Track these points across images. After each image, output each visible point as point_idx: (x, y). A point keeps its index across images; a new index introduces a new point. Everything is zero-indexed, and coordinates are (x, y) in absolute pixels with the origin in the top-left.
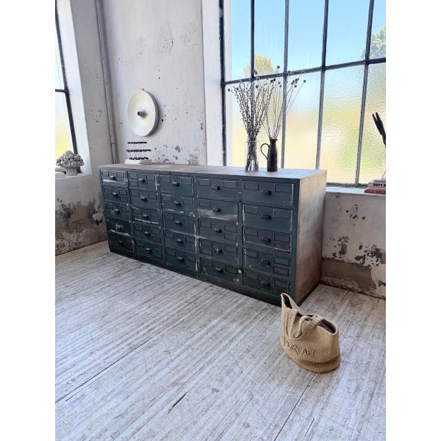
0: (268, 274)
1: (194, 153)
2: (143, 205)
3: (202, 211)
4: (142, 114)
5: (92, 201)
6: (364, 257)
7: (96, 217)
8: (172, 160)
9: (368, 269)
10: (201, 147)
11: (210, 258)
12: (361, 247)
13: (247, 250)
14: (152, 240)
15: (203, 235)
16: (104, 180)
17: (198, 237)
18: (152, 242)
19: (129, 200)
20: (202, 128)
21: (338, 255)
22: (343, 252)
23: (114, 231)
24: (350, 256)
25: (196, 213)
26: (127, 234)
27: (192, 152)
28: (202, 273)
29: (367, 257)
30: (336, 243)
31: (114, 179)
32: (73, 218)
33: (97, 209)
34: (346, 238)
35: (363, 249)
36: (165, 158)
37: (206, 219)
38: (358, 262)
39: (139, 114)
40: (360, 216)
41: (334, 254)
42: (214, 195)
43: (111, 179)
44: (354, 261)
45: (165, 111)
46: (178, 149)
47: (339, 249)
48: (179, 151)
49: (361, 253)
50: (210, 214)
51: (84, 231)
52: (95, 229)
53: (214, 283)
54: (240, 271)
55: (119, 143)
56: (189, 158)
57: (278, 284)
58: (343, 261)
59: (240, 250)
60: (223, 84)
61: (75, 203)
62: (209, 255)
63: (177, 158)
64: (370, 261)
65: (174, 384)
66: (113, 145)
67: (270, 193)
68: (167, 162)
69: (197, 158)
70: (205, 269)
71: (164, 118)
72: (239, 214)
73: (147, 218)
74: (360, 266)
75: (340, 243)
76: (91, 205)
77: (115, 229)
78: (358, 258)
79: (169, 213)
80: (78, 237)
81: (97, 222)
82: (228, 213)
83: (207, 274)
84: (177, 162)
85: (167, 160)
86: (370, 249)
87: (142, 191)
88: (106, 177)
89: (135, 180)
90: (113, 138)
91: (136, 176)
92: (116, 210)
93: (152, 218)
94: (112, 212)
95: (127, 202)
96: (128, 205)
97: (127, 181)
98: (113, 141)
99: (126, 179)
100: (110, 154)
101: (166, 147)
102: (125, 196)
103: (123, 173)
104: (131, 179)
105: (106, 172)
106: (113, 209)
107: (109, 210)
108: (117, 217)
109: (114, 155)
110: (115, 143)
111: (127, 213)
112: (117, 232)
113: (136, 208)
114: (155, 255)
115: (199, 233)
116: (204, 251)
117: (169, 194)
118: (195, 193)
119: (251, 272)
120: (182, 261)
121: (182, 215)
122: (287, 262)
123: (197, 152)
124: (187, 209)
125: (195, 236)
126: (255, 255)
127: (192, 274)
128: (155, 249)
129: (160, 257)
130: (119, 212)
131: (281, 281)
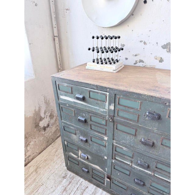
5: (37, 109)
7: (44, 123)
16: (62, 97)
23: (74, 156)
31: (83, 99)
33: (42, 115)
43: (78, 98)
46: (167, 47)
52: (43, 135)
55: (63, 37)
63: (161, 61)
66: (56, 39)
68: (141, 64)
73: (146, 167)
77: (77, 155)
81: (45, 128)
84: (159, 66)
85: (141, 61)
87: (147, 131)
88: (66, 93)
89: (132, 110)
90: (55, 30)
91: (136, 104)
92: (81, 138)
93: (159, 171)
94: (74, 137)
95: (105, 134)
96: (106, 138)
97: (112, 107)
98: (56, 34)
99: (110, 104)
100: (53, 50)
101: (145, 43)
102: (102, 126)
103: (106, 95)
104: (121, 107)
105: (67, 86)
106: (76, 134)
107: (69, 133)
108: (82, 145)
109: (58, 51)
110: (59, 37)
111: (102, 147)
112: (80, 159)
113: (124, 149)
130: (86, 141)
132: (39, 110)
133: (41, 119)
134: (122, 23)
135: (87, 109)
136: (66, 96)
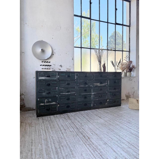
0: (115, 98)
1: (69, 68)
2: (67, 86)
3: (95, 84)
4: (43, 50)
8: (57, 70)
10: (72, 66)
11: (97, 100)
13: (110, 93)
14: (71, 101)
15: (95, 92)
16: (39, 78)
17: (93, 94)
19: (58, 85)
23: (43, 104)
25: (93, 85)
26: (54, 103)
27: (68, 67)
28: (94, 106)
31: (49, 77)
37: (97, 86)
42: (100, 78)
43: (47, 77)
45: (55, 51)
46: (61, 66)
48: (62, 67)
50: (98, 84)
53: (98, 108)
54: (108, 100)
56: (66, 69)
59: (107, 94)
62: (97, 99)
67: (116, 76)
69: (70, 69)
70: (95, 104)
71: (54, 54)
73: (69, 92)
79: (81, 87)
82: (104, 83)
83: (96, 106)
87: (67, 80)
88: (42, 76)
89: (63, 76)
91: (64, 74)
92: (47, 92)
93: (72, 91)
94: (44, 94)
96: (57, 88)
97: (59, 77)
99: (58, 76)
101: (55, 65)
102: (55, 84)
103: (57, 73)
104: (61, 76)
105: (43, 73)
106: (45, 92)
107: (41, 93)
108: (47, 96)
111: (56, 92)
112: (45, 104)
113: (63, 89)
114: (71, 107)
115: (93, 92)
116: (95, 98)
117: (82, 80)
118: (93, 78)
119: (111, 99)
120: (86, 105)
121: (87, 87)
122: (119, 93)
123: (70, 67)
124: (89, 84)
125: (92, 93)
126: (111, 94)
127: (90, 108)
128: (72, 104)
129: (74, 107)
130: (50, 92)
131: (118, 99)
135: (51, 79)
136: (41, 77)
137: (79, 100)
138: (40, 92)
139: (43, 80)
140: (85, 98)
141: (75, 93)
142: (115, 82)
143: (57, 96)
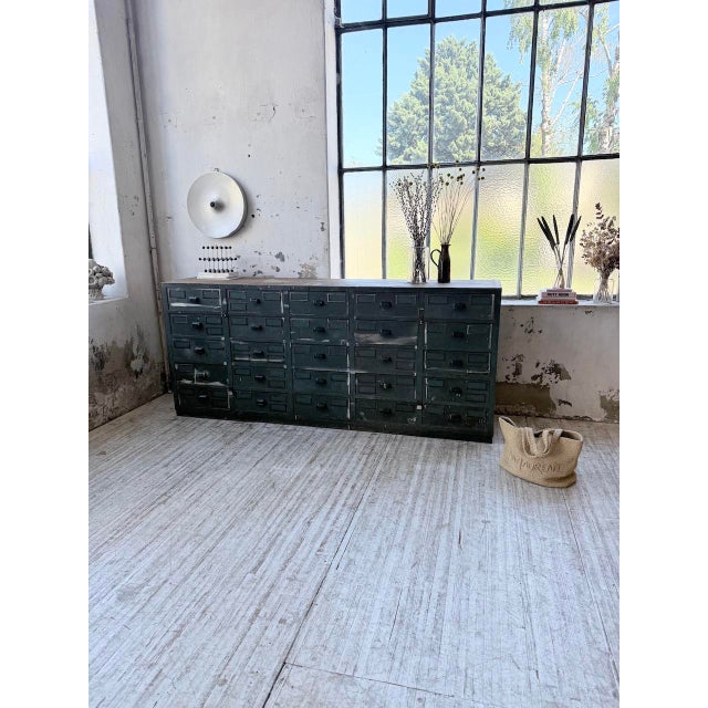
0: (457, 404)
1: (309, 263)
2: (254, 336)
3: (362, 336)
4: (218, 206)
5: (129, 340)
6: (541, 376)
7: (136, 365)
8: (268, 271)
9: (546, 388)
10: (320, 253)
11: (371, 397)
12: (538, 365)
13: (429, 379)
14: (270, 386)
15: (362, 369)
16: (174, 305)
17: (353, 372)
18: (267, 390)
19: (226, 331)
20: (323, 229)
21: (511, 377)
22: (517, 372)
23: (189, 382)
24: (526, 377)
25: (352, 340)
26: (218, 384)
27: (306, 260)
28: (358, 420)
29: (544, 375)
30: (509, 363)
31: (197, 301)
32: (108, 369)
34: (520, 357)
35: (541, 366)
36: (256, 269)
37: (368, 346)
38: (535, 382)
39: (213, 205)
40: (536, 330)
41: (507, 377)
42: (383, 313)
43: (192, 301)
44: (530, 381)
45: (258, 203)
46: (280, 256)
47: (513, 369)
48: (283, 260)
49: (538, 371)
50: (376, 339)
51: (121, 389)
52: (134, 384)
53: (376, 429)
54: (419, 407)
56: (299, 269)
57: (472, 413)
58: (517, 383)
59: (419, 380)
60: (341, 171)
61: (110, 344)
62: (370, 394)
63: (278, 270)
64: (548, 379)
65: (439, 527)
66: (154, 251)
67: (464, 306)
68: (259, 275)
69: (313, 269)
70: (362, 414)
71: (257, 214)
72: (420, 334)
73: (261, 355)
74: (538, 386)
75: (514, 363)
76: (129, 346)
78: (534, 378)
79: (304, 344)
80: (115, 399)
81: (137, 374)
82: (402, 335)
83: (365, 419)
84: (278, 275)
85: (260, 272)
86: (548, 365)
87: (254, 316)
88: (179, 299)
89: (240, 301)
90: (153, 241)
91: (243, 295)
92: (197, 348)
93: (271, 354)
94: (188, 352)
95: (222, 335)
96: (223, 338)
98: (153, 245)
99: (222, 300)
100: (149, 264)
101: (260, 253)
102: (218, 326)
103: (218, 292)
104: (232, 301)
105: (180, 291)
106: (189, 348)
107: (181, 350)
108: (198, 359)
109: (155, 266)
110: (157, 248)
111: (220, 352)
112: (196, 383)
113: (241, 343)
114: (273, 407)
115: (354, 366)
116: (362, 389)
117: (306, 317)
118: (352, 313)
119: (435, 405)
120: (324, 408)
121: (327, 345)
122: (484, 386)
123: (314, 260)
124: (335, 336)
125: (348, 371)
126: (440, 384)
127: (340, 424)
128: (273, 398)
129: (283, 408)
130: (203, 351)
131: (476, 409)
132: (132, 342)
133: (133, 358)
134: (234, 234)
137: (299, 386)
138: (178, 344)
139: (184, 311)
140: (323, 383)
141: (283, 363)
142: (460, 336)
143: (225, 364)
